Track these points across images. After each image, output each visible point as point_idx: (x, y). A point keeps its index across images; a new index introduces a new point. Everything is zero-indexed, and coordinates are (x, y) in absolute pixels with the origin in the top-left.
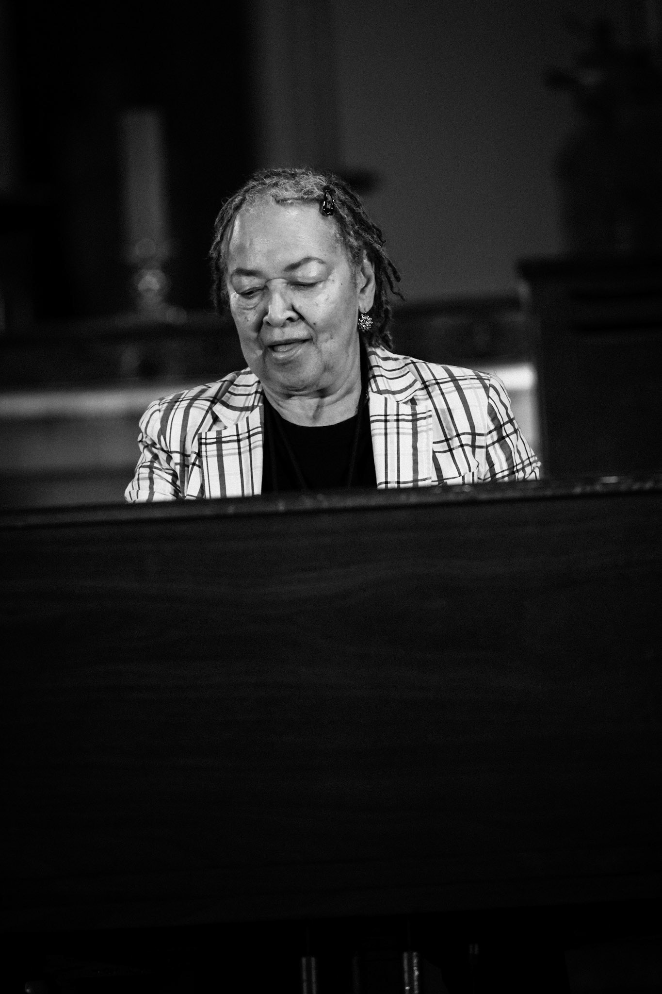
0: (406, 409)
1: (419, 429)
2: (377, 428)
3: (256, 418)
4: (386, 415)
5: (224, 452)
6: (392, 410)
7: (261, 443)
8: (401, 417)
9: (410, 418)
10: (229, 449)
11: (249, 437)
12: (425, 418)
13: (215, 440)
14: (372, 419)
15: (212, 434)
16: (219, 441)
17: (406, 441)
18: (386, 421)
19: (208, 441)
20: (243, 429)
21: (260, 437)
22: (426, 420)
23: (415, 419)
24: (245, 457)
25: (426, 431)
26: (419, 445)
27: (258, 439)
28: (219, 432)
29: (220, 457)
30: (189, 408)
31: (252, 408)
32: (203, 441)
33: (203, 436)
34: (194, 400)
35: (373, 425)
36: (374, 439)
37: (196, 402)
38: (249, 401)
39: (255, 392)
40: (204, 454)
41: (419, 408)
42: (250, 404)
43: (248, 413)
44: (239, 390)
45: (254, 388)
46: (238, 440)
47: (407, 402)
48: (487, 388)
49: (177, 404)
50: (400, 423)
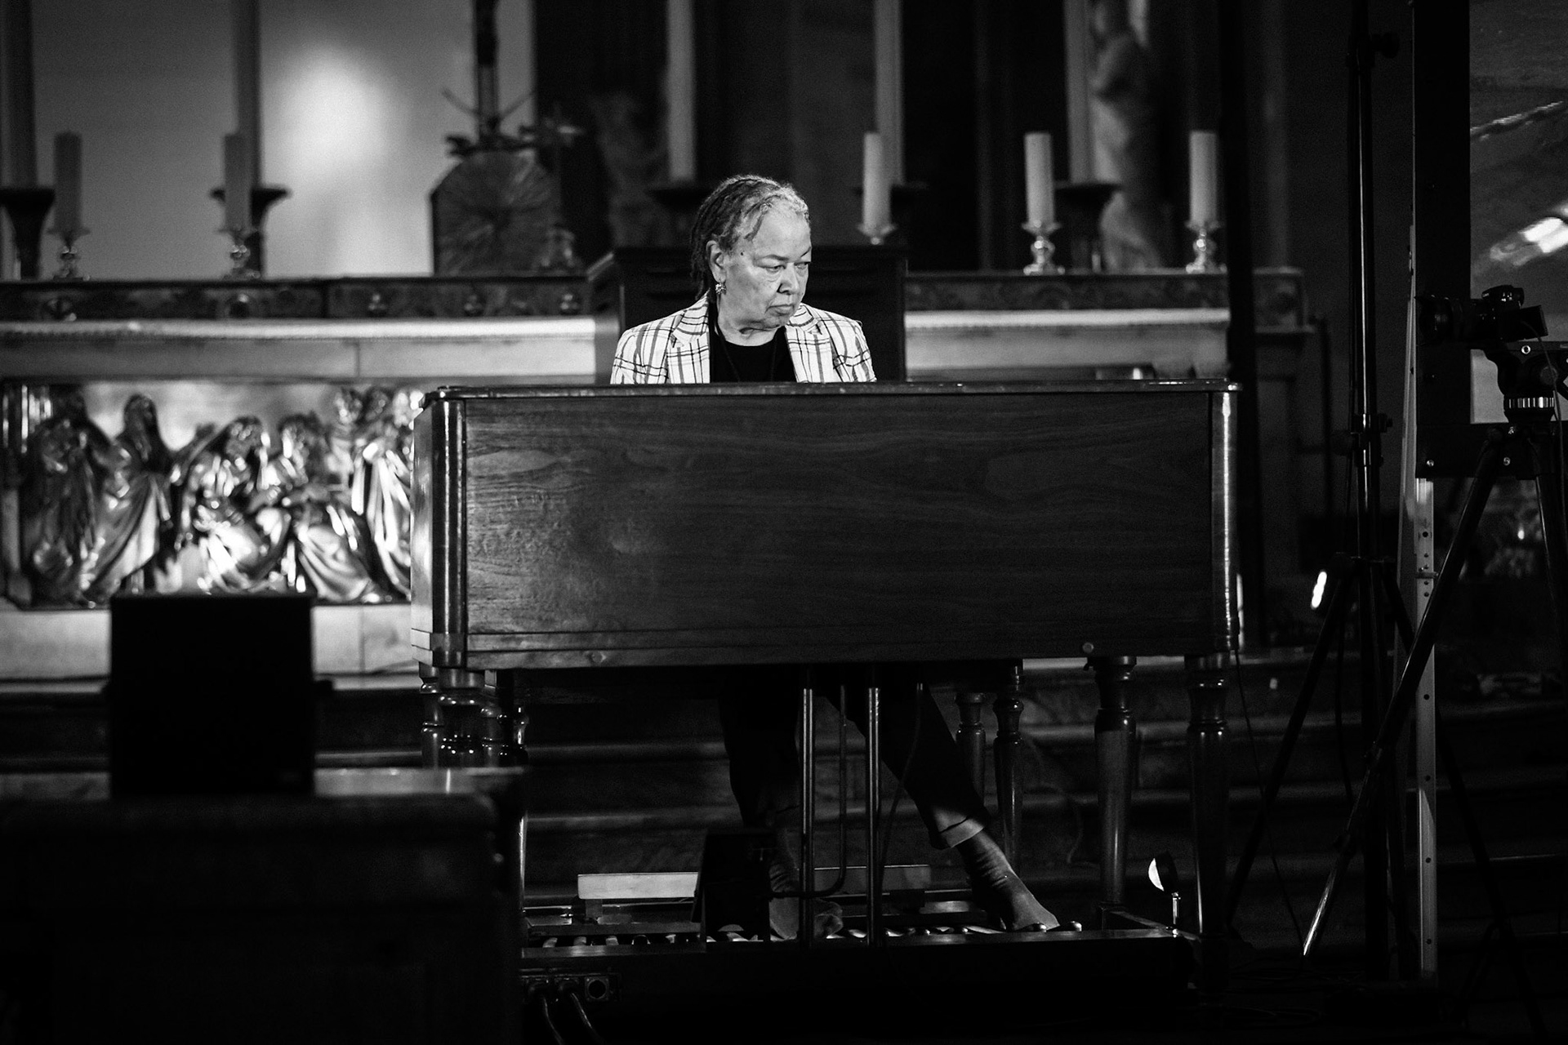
0: (811, 338)
1: (821, 351)
2: (793, 348)
3: (704, 340)
4: (798, 340)
5: (682, 363)
6: (801, 337)
7: (708, 356)
8: (808, 342)
9: (813, 343)
10: (686, 360)
11: (699, 352)
12: (824, 344)
13: (677, 354)
14: (789, 342)
15: (675, 350)
16: (679, 355)
17: (814, 357)
18: (799, 344)
19: (672, 354)
20: (695, 347)
21: (707, 352)
23: (817, 344)
24: (697, 365)
25: (826, 352)
26: (822, 361)
27: (706, 354)
28: (679, 349)
29: (680, 365)
30: (656, 336)
31: (701, 333)
32: (669, 355)
33: (668, 351)
34: (658, 329)
35: (790, 346)
36: (792, 354)
37: (660, 331)
38: (699, 329)
39: (704, 323)
40: (669, 363)
41: (819, 337)
42: (700, 331)
43: (698, 336)
44: (689, 321)
45: (702, 320)
46: (692, 354)
47: (810, 333)
48: (854, 328)
49: (646, 332)
50: (808, 347)
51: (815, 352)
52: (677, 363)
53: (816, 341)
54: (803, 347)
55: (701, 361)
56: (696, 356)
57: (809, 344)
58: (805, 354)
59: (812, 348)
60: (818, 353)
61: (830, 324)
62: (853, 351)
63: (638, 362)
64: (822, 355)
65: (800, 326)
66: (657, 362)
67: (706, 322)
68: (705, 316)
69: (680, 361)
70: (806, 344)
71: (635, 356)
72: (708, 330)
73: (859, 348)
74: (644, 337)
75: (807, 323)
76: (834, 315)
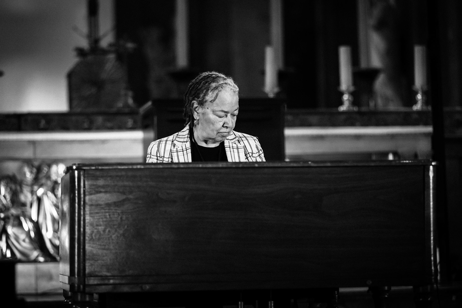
1: (239, 152)
2: (227, 149)
3: (188, 145)
4: (229, 146)
6: (231, 145)
7: (190, 152)
8: (233, 147)
9: (236, 148)
10: (180, 154)
12: (241, 148)
13: (176, 151)
14: (225, 147)
15: (175, 149)
18: (230, 148)
19: (174, 152)
20: (184, 148)
21: (190, 150)
22: (241, 149)
23: (238, 148)
26: (240, 156)
28: (177, 149)
29: (178, 156)
30: (166, 143)
31: (187, 142)
32: (172, 152)
33: (172, 150)
34: (166, 141)
36: (226, 152)
37: (167, 141)
38: (186, 140)
39: (188, 137)
40: (173, 155)
41: (239, 145)
42: (186, 141)
43: (185, 143)
44: (181, 137)
45: (187, 136)
46: (183, 151)
47: (235, 143)
48: (254, 140)
49: (161, 142)
50: (234, 149)
51: (237, 152)
52: (176, 155)
55: (187, 154)
56: (185, 152)
57: (234, 148)
59: (236, 150)
60: (238, 153)
61: (244, 139)
62: (255, 150)
63: (158, 155)
64: (240, 153)
65: (230, 140)
66: (167, 155)
67: (189, 136)
68: (188, 134)
69: (178, 154)
70: (233, 148)
71: (157, 153)
72: (189, 140)
73: (258, 149)
74: (161, 144)
75: (233, 139)
76: (245, 135)
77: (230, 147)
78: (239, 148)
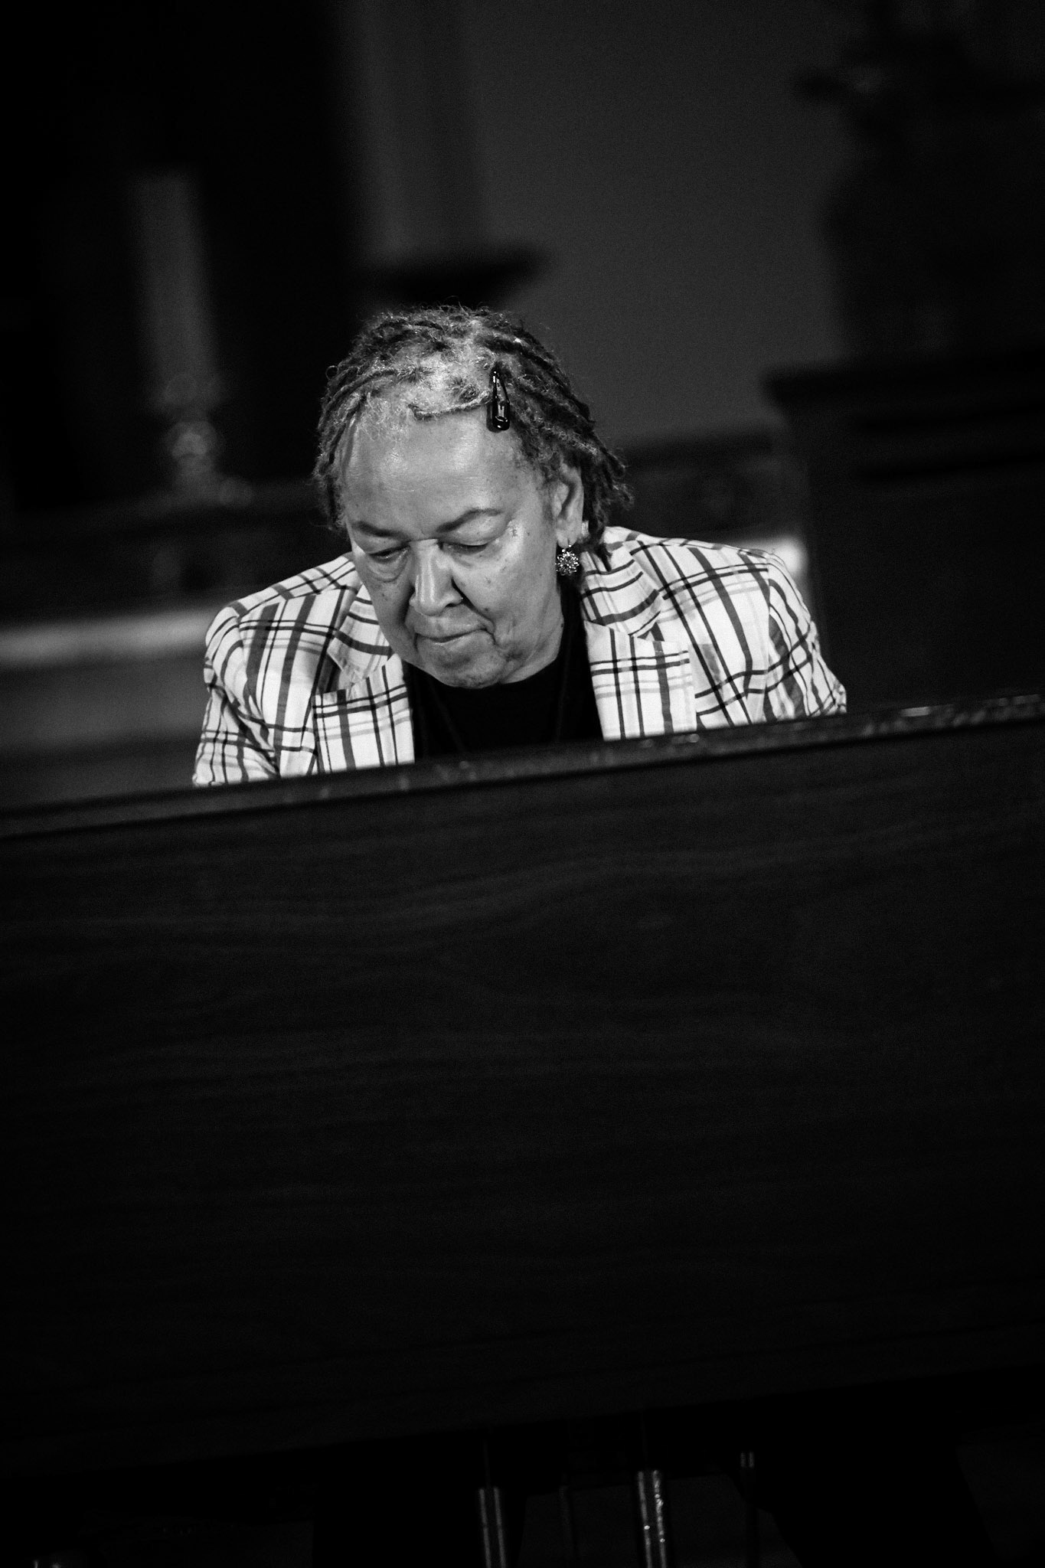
0: (646, 648)
3: (394, 669)
4: (615, 662)
5: (351, 728)
7: (407, 712)
8: (638, 664)
10: (359, 721)
11: (389, 702)
12: (679, 664)
13: (336, 708)
14: (593, 668)
15: (332, 698)
16: (343, 710)
19: (325, 711)
20: (378, 687)
21: (405, 702)
22: (680, 667)
24: (386, 736)
25: (682, 687)
26: (673, 711)
27: (402, 707)
28: (341, 693)
29: (344, 734)
31: (391, 649)
32: (319, 711)
35: (597, 680)
40: (321, 732)
42: (387, 644)
46: (372, 707)
47: (648, 636)
50: (640, 673)
51: (657, 686)
52: (338, 731)
53: (660, 657)
54: (626, 677)
55: (392, 725)
57: (644, 668)
58: (630, 701)
59: (649, 679)
60: (665, 690)
69: (344, 725)
70: (634, 669)
75: (639, 608)
77: (619, 665)
78: (668, 660)
